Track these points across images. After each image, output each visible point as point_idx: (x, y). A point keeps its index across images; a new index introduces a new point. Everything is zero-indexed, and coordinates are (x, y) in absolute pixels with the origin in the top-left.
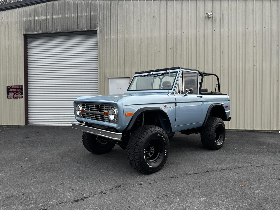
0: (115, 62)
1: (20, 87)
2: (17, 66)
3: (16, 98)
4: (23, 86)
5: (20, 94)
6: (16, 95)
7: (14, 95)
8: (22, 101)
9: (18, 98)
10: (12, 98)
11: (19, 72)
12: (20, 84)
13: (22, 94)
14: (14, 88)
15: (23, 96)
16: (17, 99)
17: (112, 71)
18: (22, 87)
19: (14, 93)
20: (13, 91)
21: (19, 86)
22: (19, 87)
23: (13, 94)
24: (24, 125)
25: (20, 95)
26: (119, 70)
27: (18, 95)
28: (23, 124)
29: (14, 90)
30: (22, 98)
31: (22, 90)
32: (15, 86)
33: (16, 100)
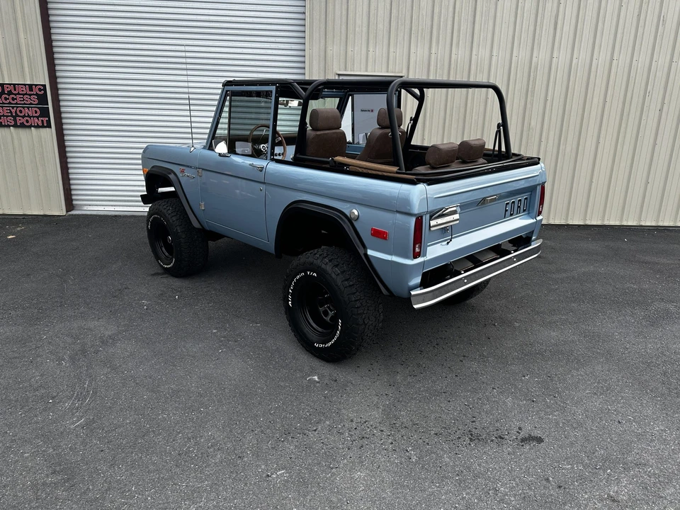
0: (359, 22)
1: (35, 90)
2: (14, 11)
3: (23, 126)
4: (44, 86)
5: (36, 112)
6: (23, 117)
7: (15, 118)
8: (49, 135)
9: (30, 127)
10: (8, 126)
11: (22, 35)
12: (32, 79)
13: (45, 113)
14: (10, 93)
15: (49, 122)
16: (27, 130)
17: (349, 53)
18: (40, 90)
19: (13, 111)
20: (10, 103)
21: (31, 86)
22: (31, 89)
23: (11, 112)
24: (64, 213)
25: (38, 117)
26: (371, 49)
27: (29, 116)
28: (58, 209)
29: (13, 99)
30: (46, 127)
31: (43, 99)
32: (14, 85)
33: (23, 133)
